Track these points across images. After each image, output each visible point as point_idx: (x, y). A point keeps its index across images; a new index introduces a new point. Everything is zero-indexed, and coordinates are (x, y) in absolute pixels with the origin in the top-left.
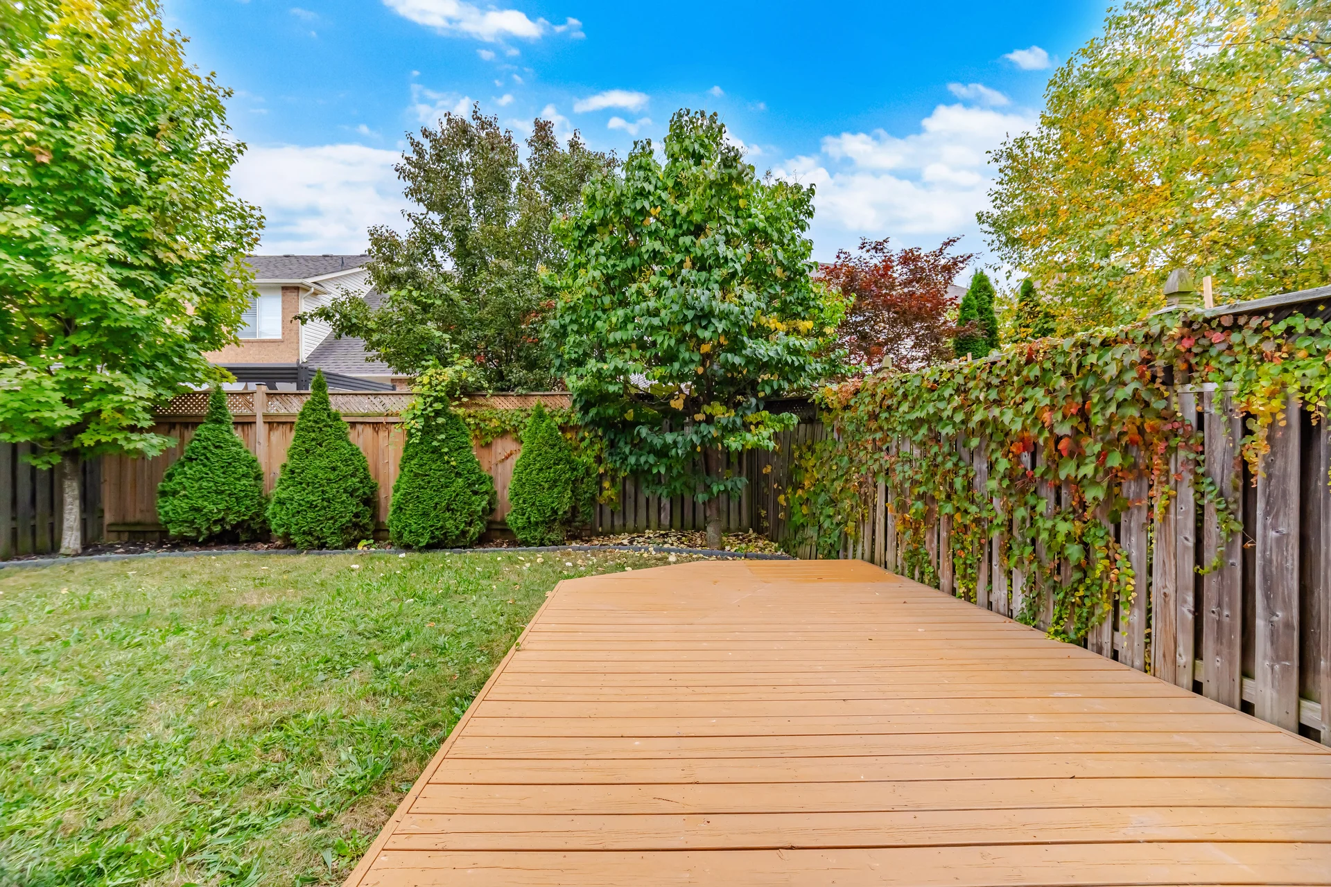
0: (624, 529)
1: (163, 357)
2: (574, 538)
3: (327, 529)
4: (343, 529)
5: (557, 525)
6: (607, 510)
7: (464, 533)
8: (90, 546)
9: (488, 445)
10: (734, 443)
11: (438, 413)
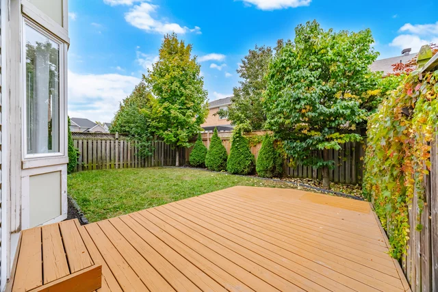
0: (298, 176)
1: (191, 127)
2: (275, 177)
3: (214, 166)
4: (219, 167)
5: (268, 172)
6: (292, 169)
7: (243, 171)
8: (180, 165)
9: (255, 146)
10: (320, 146)
11: (237, 137)
